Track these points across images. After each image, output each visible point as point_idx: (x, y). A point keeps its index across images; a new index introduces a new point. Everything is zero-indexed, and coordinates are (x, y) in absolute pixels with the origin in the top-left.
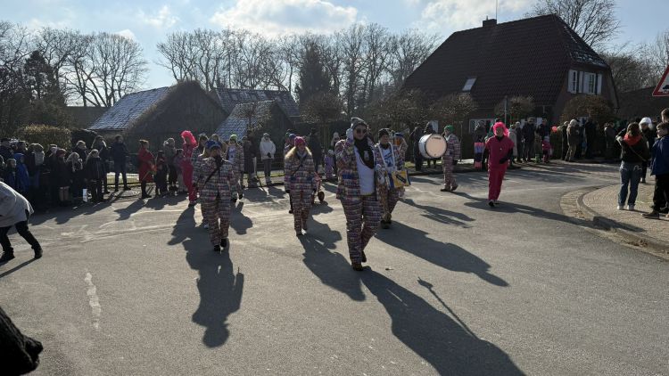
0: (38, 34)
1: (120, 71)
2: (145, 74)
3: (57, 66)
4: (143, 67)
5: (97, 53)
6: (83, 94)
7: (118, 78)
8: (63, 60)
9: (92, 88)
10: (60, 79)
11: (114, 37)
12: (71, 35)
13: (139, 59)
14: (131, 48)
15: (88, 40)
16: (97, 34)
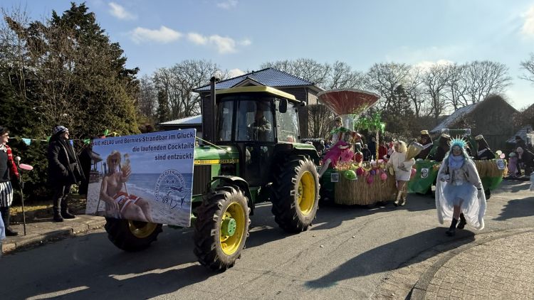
1: (485, 89)
3: (438, 90)
4: (505, 83)
10: (441, 98)
11: (483, 64)
12: (451, 67)
13: (504, 76)
14: (497, 69)
15: (460, 70)
16: (470, 63)
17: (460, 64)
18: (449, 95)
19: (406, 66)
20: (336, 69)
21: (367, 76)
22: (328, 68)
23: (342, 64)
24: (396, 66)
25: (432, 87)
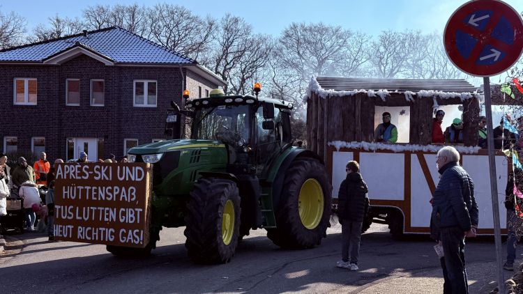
20: (226, 29)
21: (279, 44)
22: (211, 24)
23: (236, 21)
24: (327, 30)
25: (383, 68)
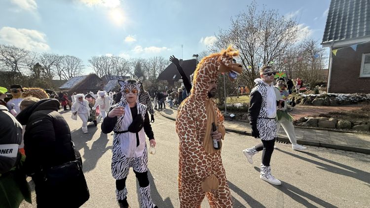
0: (41, 55)
1: (74, 68)
2: (84, 70)
3: (49, 66)
4: (82, 67)
5: (65, 62)
6: (60, 75)
7: (73, 71)
8: (52, 64)
9: (64, 74)
10: (51, 71)
11: (72, 57)
12: (55, 56)
13: (82, 64)
14: (78, 61)
15: (61, 58)
16: (65, 56)
17: (60, 55)
18: (56, 70)
19: (25, 50)
